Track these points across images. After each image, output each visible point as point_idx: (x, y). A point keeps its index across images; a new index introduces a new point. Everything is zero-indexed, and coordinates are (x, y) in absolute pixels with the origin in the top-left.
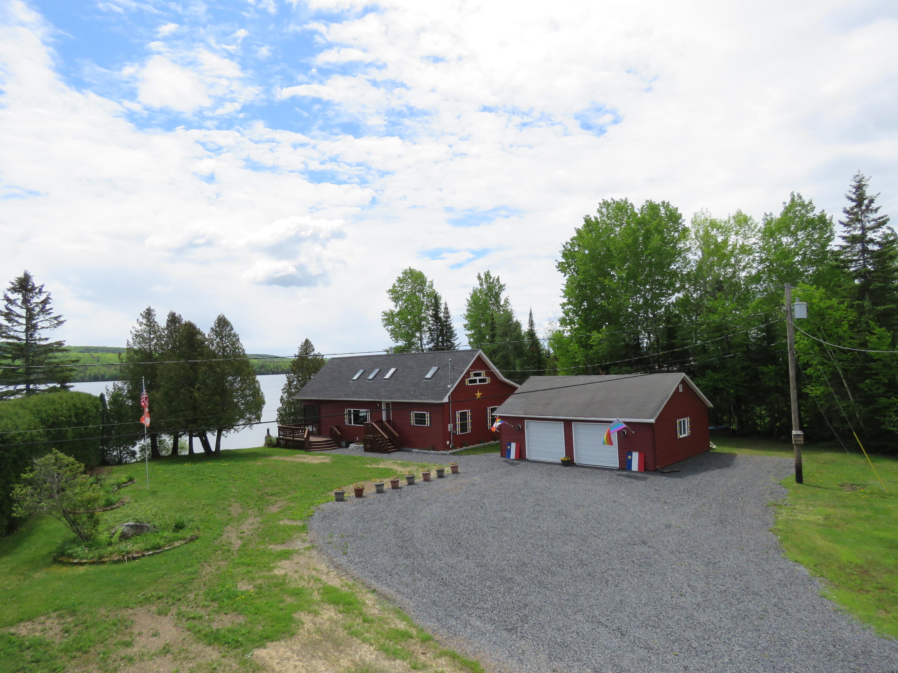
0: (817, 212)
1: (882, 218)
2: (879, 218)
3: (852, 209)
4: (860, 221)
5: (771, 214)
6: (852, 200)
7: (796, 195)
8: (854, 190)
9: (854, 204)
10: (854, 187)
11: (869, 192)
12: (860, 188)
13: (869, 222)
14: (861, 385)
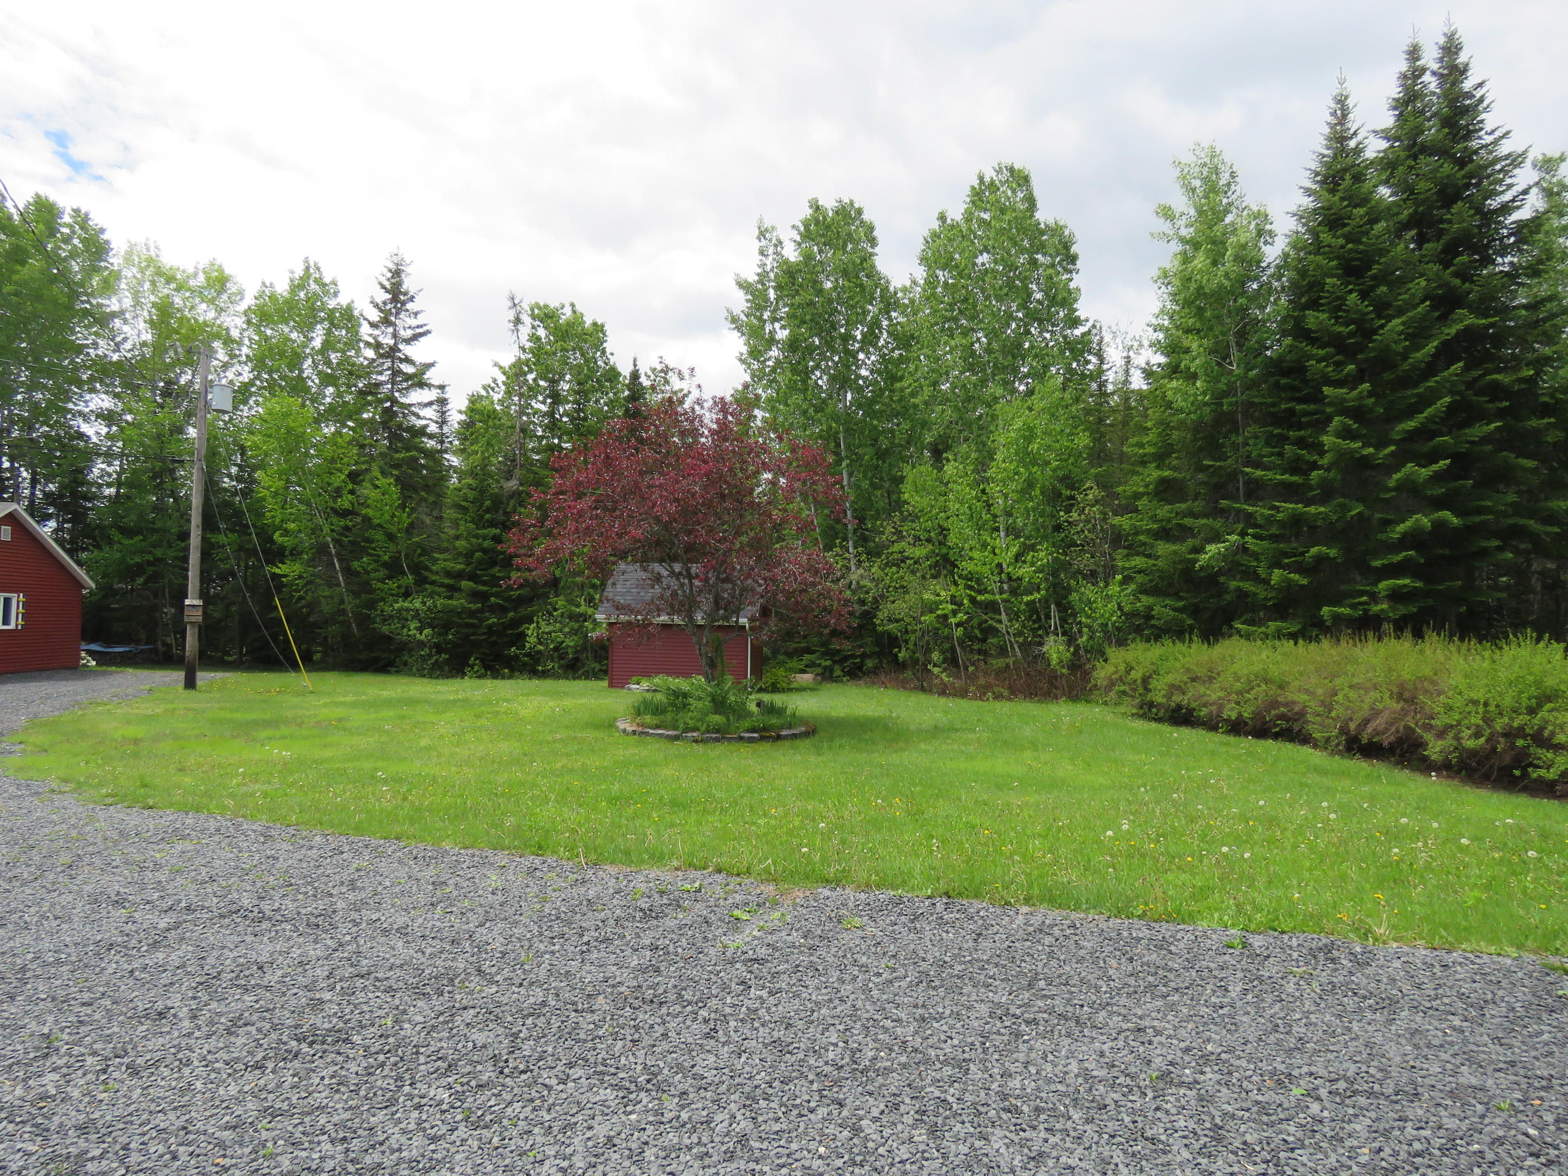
0: (343, 300)
1: (421, 326)
2: (418, 327)
3: (385, 303)
4: (393, 324)
5: (272, 285)
6: (387, 291)
7: (312, 264)
8: (389, 275)
9: (389, 296)
10: (390, 271)
11: (409, 284)
12: (397, 273)
13: (404, 329)
14: (355, 565)
